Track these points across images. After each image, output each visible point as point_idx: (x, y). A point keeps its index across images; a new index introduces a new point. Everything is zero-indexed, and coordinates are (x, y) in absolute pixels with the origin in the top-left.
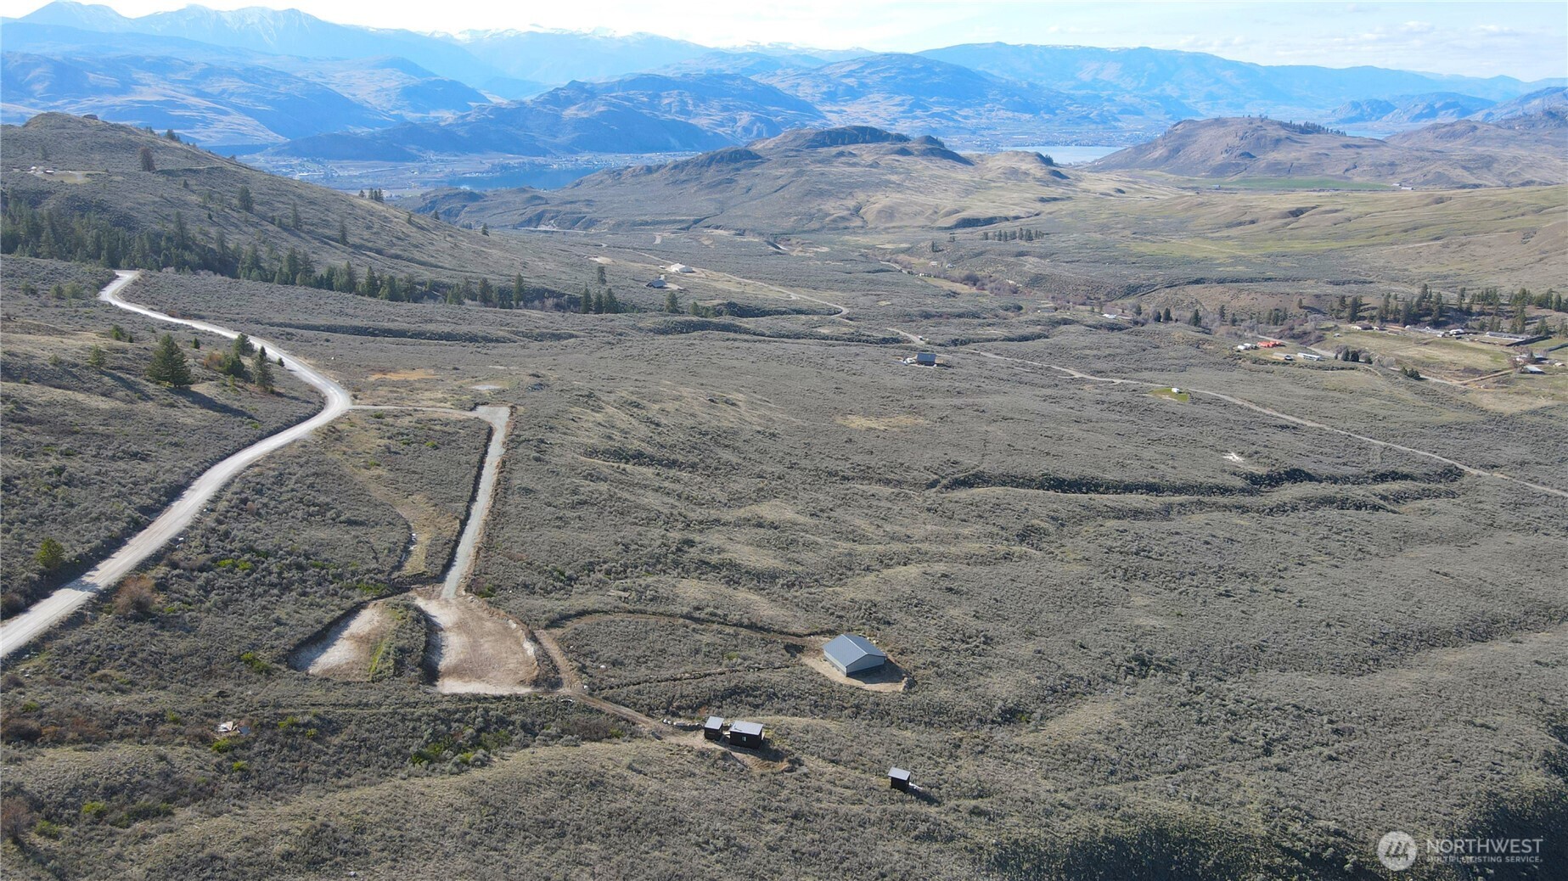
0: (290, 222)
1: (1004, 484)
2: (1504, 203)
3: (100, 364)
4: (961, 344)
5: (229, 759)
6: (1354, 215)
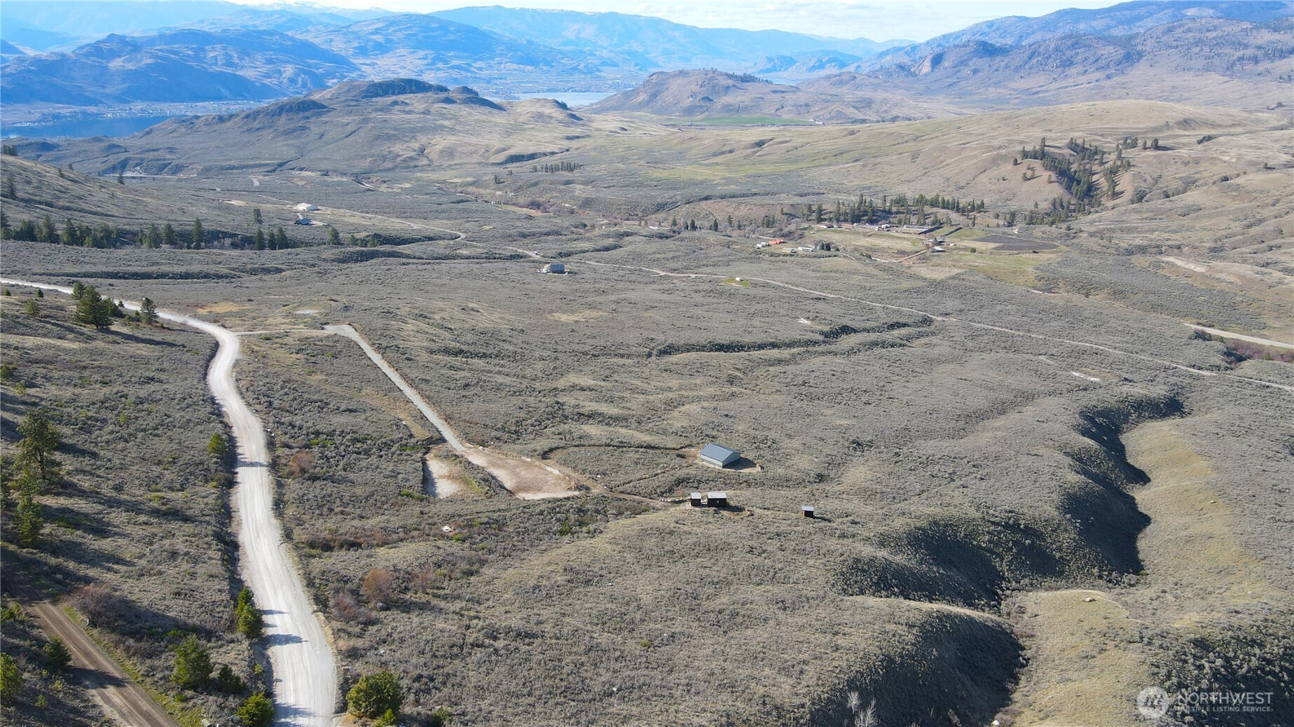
1: (691, 350)
2: (893, 134)
3: (34, 314)
4: (566, 256)
5: (471, 544)
6: (799, 145)
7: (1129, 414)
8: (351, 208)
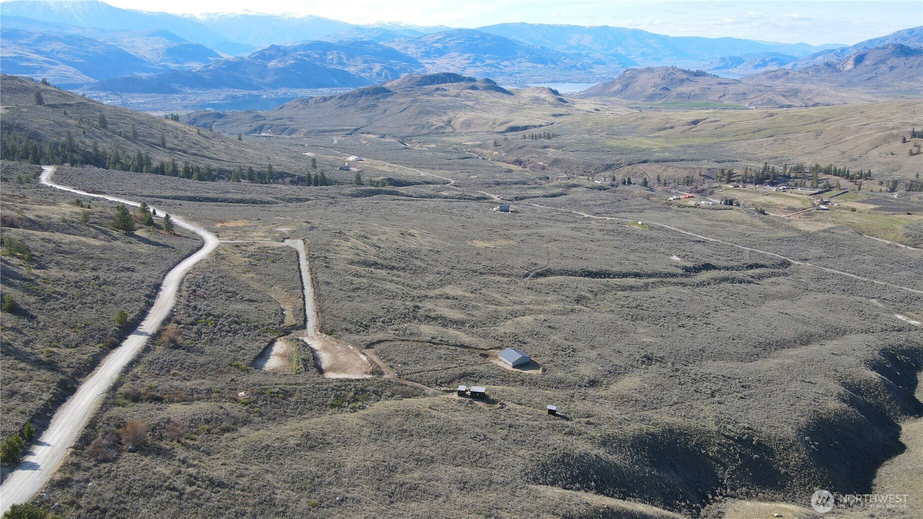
0: (131, 135)
1: (562, 274)
3: (85, 221)
4: (520, 200)
5: (250, 408)
6: (726, 124)
8: (386, 160)
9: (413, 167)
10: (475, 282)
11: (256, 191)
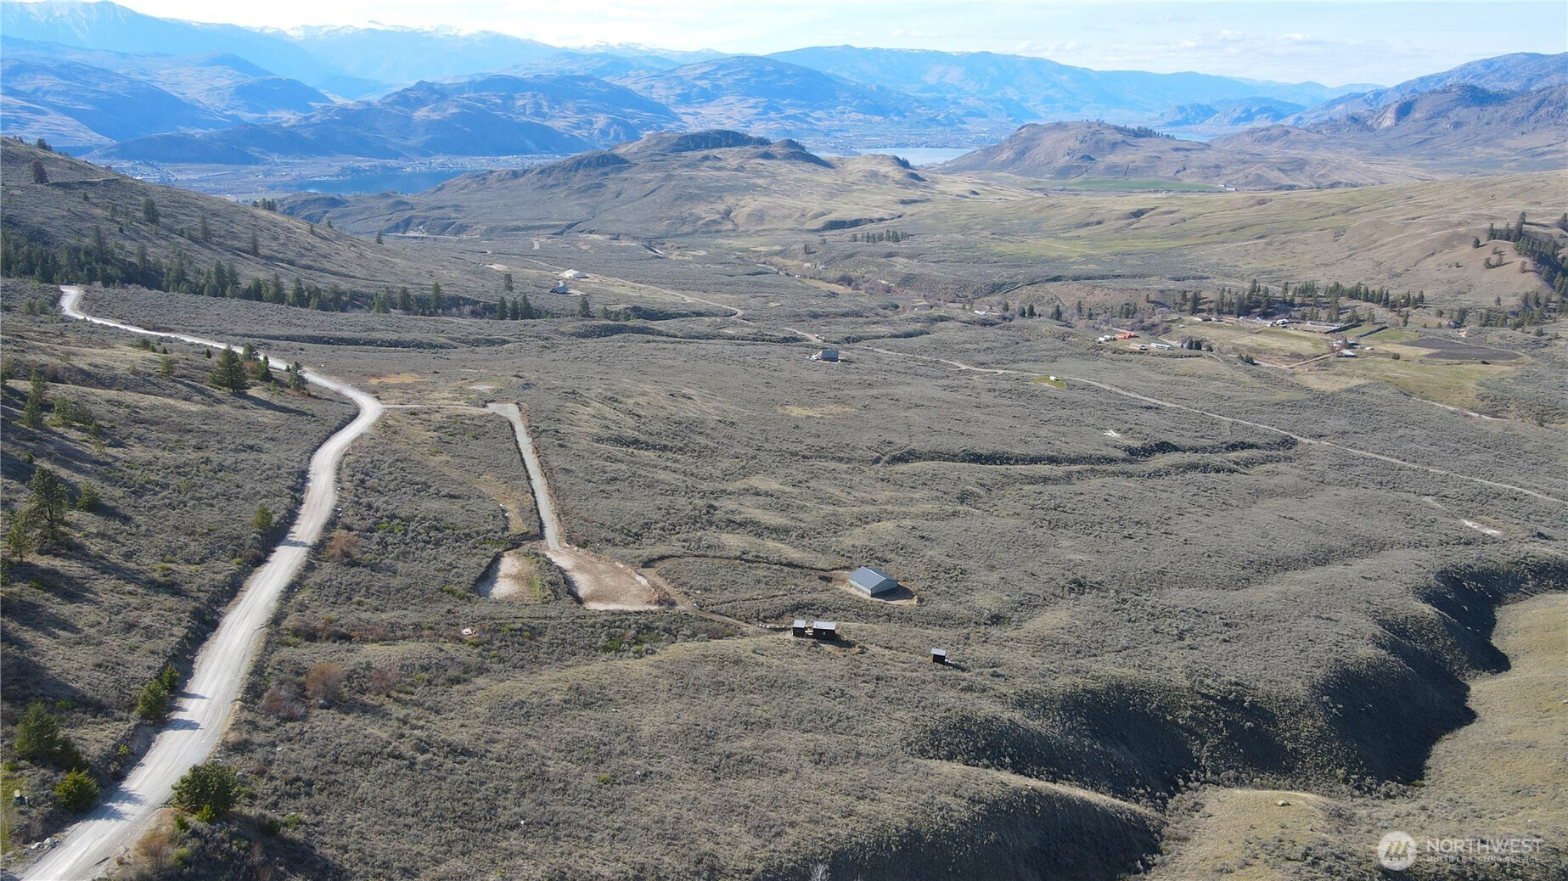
0: (198, 234)
1: (933, 459)
2: (1317, 204)
3: (169, 373)
4: (853, 342)
5: (484, 650)
6: (1188, 216)
7: (1524, 580)
8: (625, 277)
9: (672, 288)
10: (797, 471)
11: (418, 327)
